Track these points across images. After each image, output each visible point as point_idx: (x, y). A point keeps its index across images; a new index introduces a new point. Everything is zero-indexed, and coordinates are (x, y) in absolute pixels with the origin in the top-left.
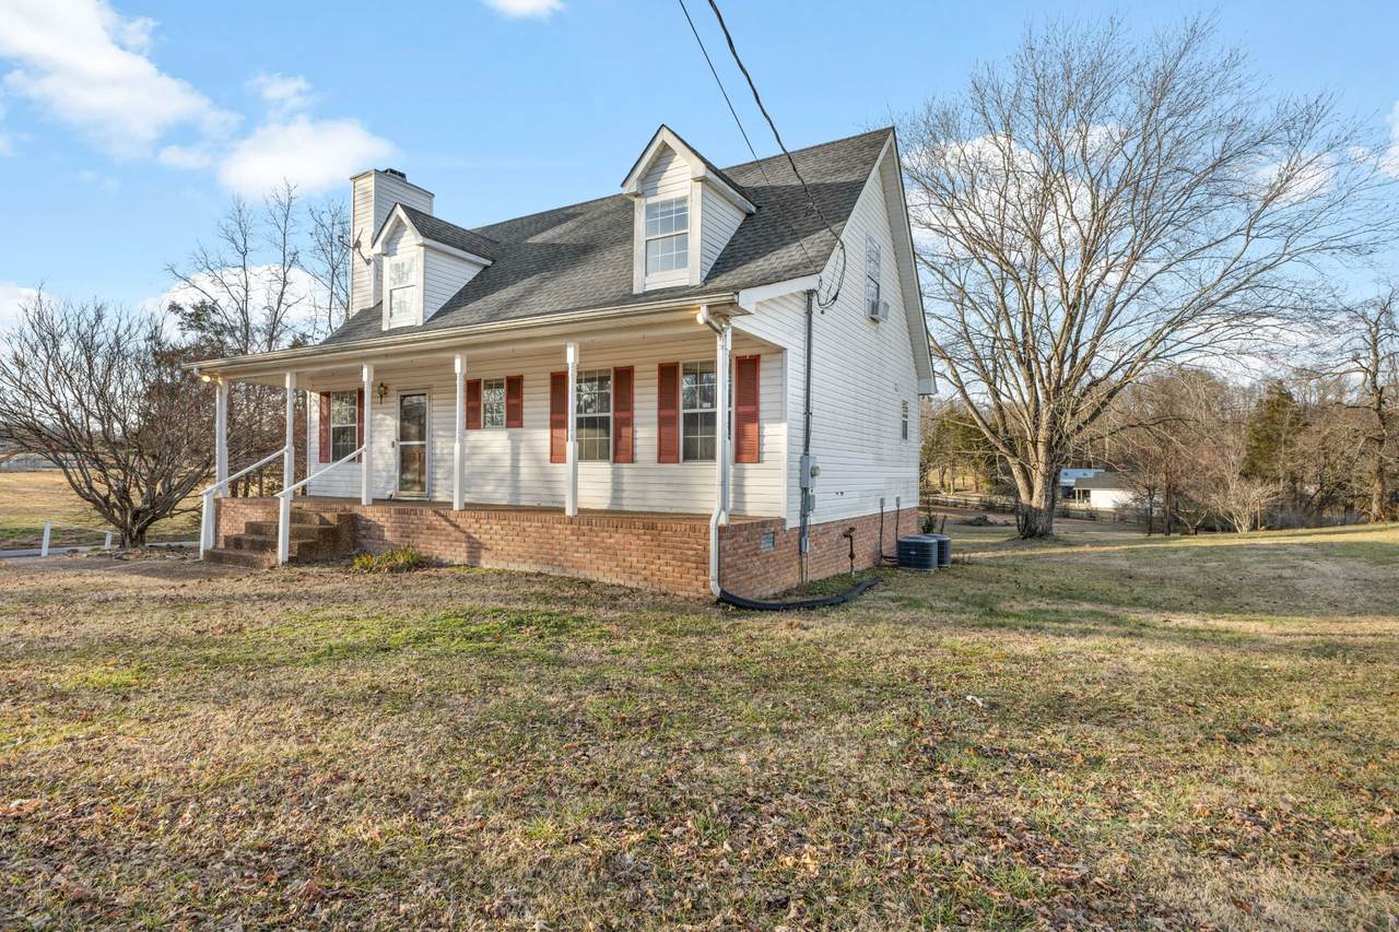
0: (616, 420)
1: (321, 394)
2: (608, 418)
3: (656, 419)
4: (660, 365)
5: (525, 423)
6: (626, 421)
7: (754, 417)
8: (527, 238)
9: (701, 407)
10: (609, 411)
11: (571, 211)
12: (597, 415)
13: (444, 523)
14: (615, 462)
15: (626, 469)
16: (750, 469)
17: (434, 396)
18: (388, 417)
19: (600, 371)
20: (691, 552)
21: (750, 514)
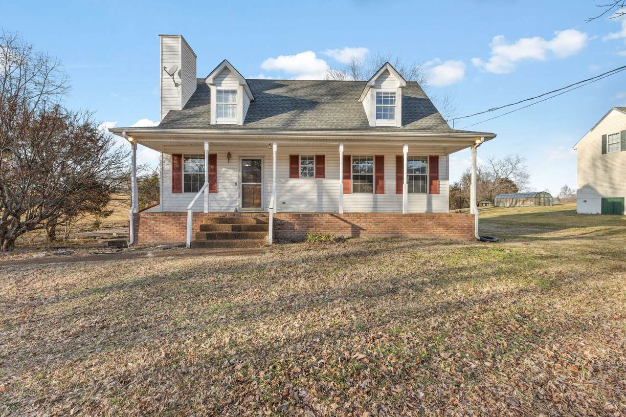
0: (376, 177)
1: (173, 155)
2: (372, 176)
3: (395, 177)
4: (396, 156)
5: (326, 176)
6: (380, 178)
7: (437, 178)
8: (263, 90)
9: (415, 173)
10: (372, 173)
11: (278, 82)
12: (366, 174)
13: (337, 219)
14: (376, 193)
15: (380, 196)
16: (434, 196)
17: (267, 161)
18: (230, 170)
19: (368, 156)
20: (465, 224)
21: (433, 212)
